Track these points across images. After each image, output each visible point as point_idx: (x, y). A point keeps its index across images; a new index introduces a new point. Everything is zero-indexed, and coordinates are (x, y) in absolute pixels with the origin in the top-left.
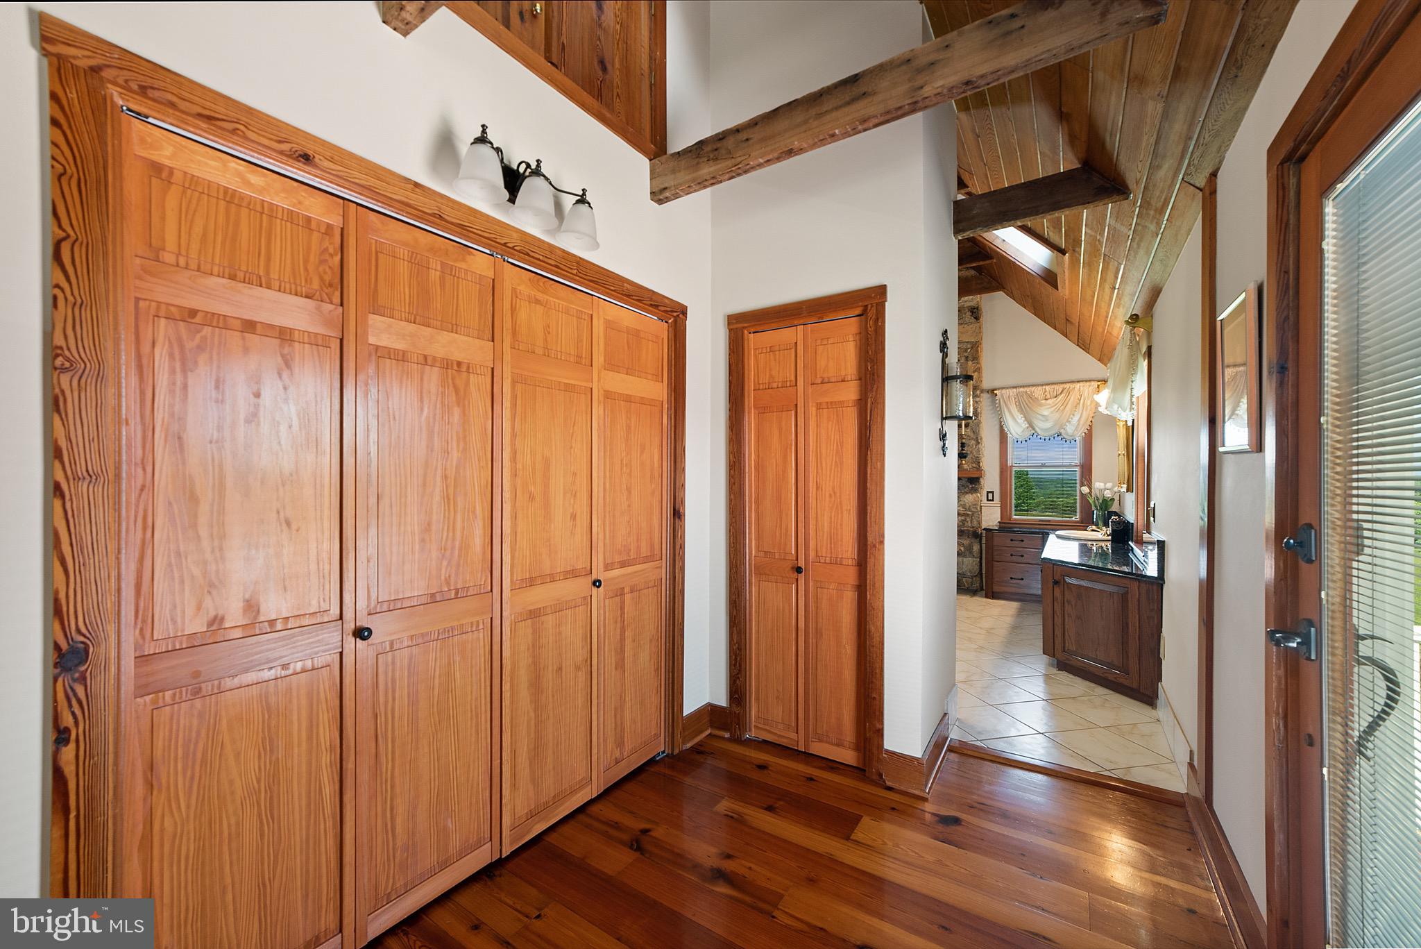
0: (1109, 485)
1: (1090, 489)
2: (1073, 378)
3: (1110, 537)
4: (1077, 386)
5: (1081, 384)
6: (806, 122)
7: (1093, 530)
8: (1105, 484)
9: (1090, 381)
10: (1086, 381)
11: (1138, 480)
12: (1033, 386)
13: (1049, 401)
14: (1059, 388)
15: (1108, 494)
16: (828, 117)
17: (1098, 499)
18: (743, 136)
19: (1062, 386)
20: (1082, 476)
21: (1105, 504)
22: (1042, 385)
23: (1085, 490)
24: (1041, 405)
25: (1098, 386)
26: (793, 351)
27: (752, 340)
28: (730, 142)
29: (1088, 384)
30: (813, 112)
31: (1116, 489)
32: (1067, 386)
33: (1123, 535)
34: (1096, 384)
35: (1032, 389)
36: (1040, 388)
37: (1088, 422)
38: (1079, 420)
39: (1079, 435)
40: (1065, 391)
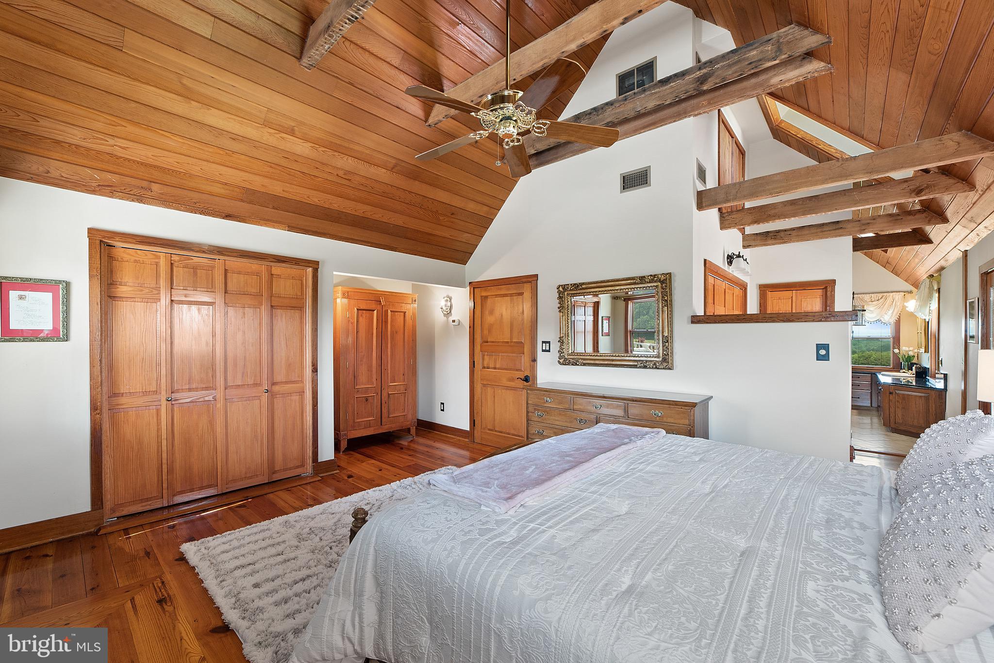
0: (911, 349)
1: (899, 350)
2: (889, 290)
3: (914, 376)
4: (892, 294)
5: (894, 293)
6: (817, 233)
7: (904, 372)
8: (908, 348)
9: (899, 292)
10: (897, 292)
11: (932, 346)
12: (864, 294)
13: (874, 303)
14: (880, 295)
15: (911, 353)
16: (826, 233)
17: (905, 356)
18: (789, 233)
19: (882, 294)
20: (894, 343)
21: (909, 359)
22: (869, 294)
23: (896, 351)
24: (869, 305)
25: (904, 295)
26: (790, 300)
27: (769, 294)
28: (782, 234)
29: (898, 293)
30: (819, 230)
31: (916, 351)
32: (885, 294)
33: (922, 374)
34: (903, 294)
35: (863, 295)
36: (868, 295)
37: (898, 314)
38: (892, 313)
39: (893, 320)
40: (884, 297)
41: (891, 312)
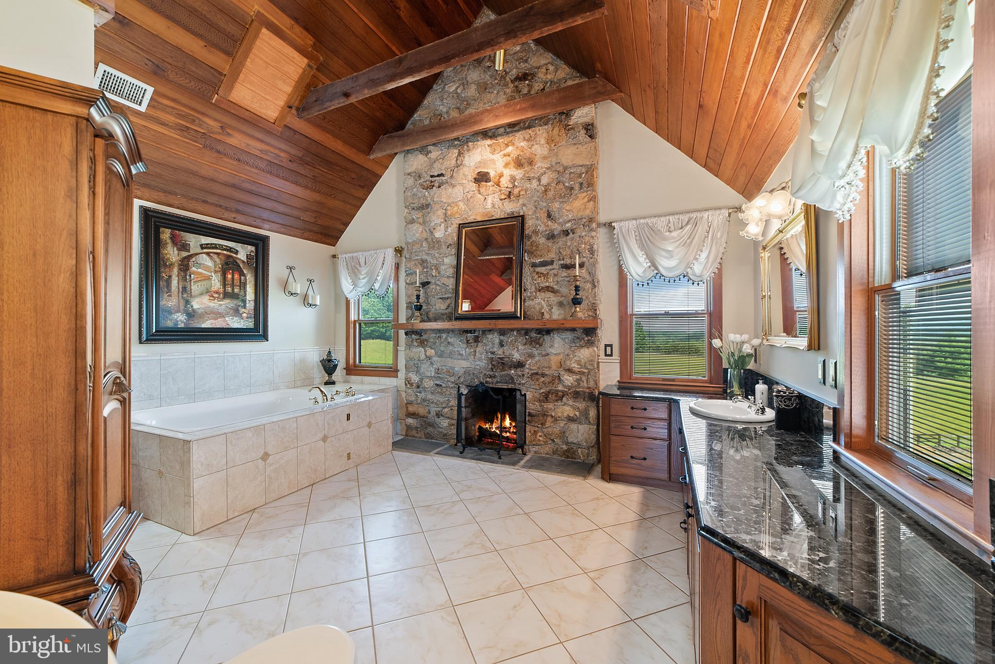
0: (745, 337)
1: (722, 341)
2: (701, 206)
4: (705, 215)
5: (710, 212)
8: (738, 335)
9: (719, 209)
10: (715, 209)
12: (655, 216)
13: (673, 234)
14: (685, 218)
15: (747, 349)
17: (733, 354)
19: (688, 215)
20: (710, 325)
21: (744, 362)
22: (665, 215)
23: (716, 343)
24: (664, 239)
25: (730, 214)
29: (718, 212)
32: (694, 215)
35: (654, 220)
36: (663, 219)
37: (719, 260)
38: (708, 257)
39: (708, 274)
40: (692, 221)
41: (704, 255)
